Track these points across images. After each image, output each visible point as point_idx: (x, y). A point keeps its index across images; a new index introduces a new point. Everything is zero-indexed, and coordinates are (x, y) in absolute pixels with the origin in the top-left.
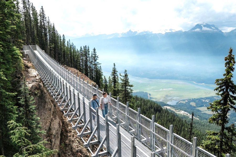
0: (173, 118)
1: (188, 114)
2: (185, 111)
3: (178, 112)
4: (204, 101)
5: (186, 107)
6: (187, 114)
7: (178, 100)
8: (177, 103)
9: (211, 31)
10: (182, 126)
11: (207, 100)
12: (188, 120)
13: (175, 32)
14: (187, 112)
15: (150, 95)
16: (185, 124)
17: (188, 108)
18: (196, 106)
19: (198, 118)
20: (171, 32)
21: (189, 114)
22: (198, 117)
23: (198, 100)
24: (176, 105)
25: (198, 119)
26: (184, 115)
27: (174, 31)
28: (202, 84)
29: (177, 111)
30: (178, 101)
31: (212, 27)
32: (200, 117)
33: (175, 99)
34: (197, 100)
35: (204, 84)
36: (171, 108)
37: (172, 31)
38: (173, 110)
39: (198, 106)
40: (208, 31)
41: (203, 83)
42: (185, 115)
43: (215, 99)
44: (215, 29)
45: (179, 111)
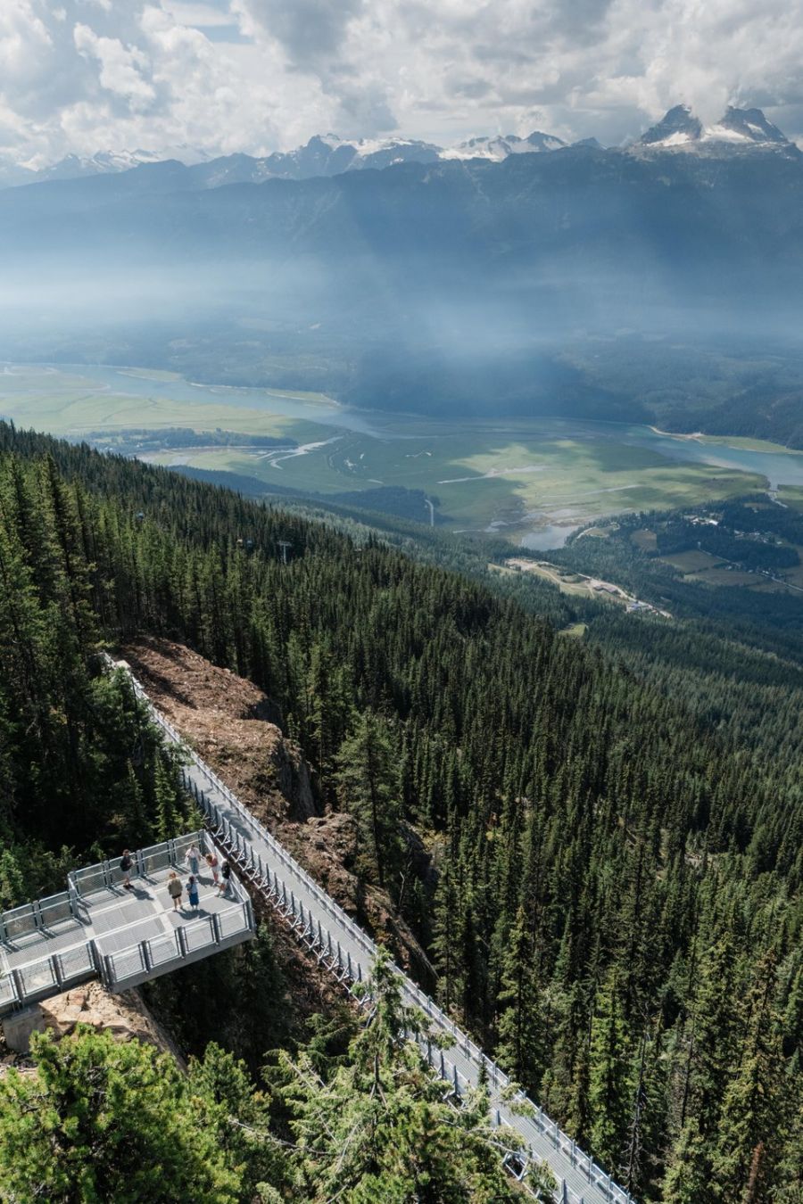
0: (542, 653)
1: (620, 591)
2: (604, 579)
3: (573, 586)
4: (698, 524)
5: (611, 557)
6: (616, 593)
7: (576, 524)
8: (570, 539)
9: (744, 146)
10: (580, 683)
11: (714, 518)
12: (615, 625)
13: (558, 151)
14: (617, 582)
15: (436, 502)
16: (592, 672)
17: (618, 562)
18: (660, 551)
19: (664, 609)
20: (536, 149)
21: (623, 594)
22: (668, 604)
23: (671, 519)
24: (564, 549)
25: (665, 614)
26: (599, 597)
27: (557, 146)
28: (689, 437)
29: (566, 578)
30: (576, 528)
31: (751, 126)
32: (675, 601)
33: (559, 522)
34: (663, 519)
35: (699, 435)
36: (540, 566)
37: (543, 146)
38: (550, 575)
39: (669, 548)
40: (732, 145)
41: (697, 431)
42: (606, 596)
43: (750, 510)
44: (763, 132)
45: (579, 580)
